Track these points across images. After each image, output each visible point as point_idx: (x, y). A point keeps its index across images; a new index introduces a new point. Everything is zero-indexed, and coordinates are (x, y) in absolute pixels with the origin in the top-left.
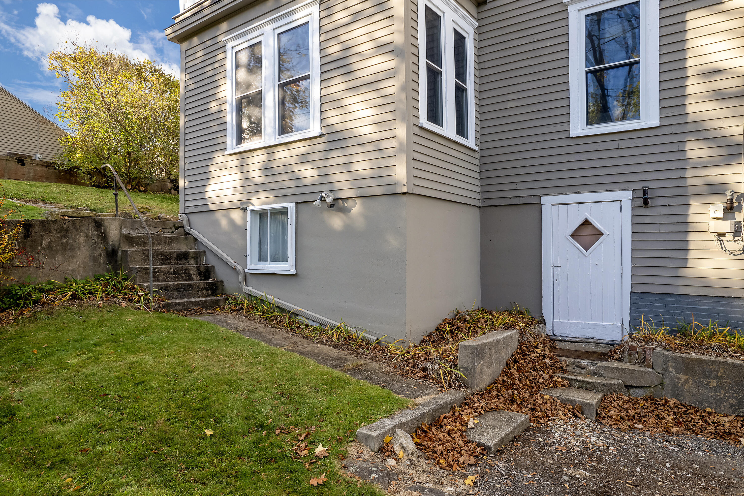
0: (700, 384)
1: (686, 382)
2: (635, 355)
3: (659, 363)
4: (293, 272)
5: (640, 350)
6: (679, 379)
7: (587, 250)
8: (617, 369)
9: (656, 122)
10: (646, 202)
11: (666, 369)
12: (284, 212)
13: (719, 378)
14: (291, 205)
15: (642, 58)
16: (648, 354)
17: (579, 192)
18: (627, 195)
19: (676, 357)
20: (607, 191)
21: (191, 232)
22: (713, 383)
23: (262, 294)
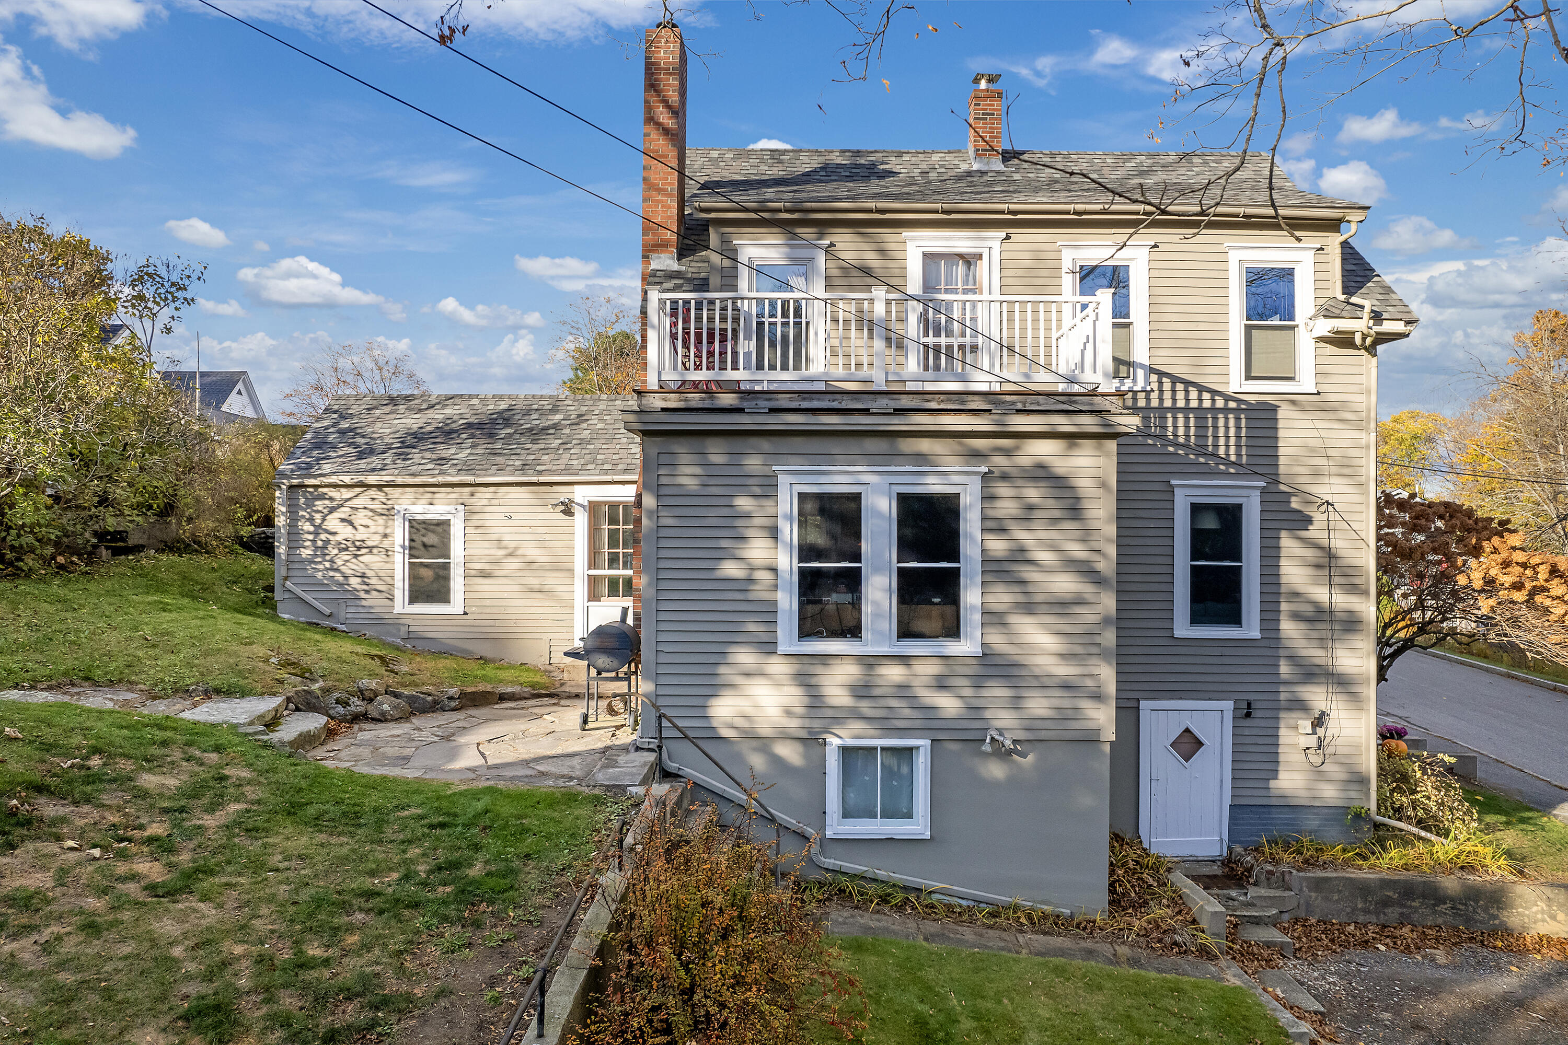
0: (1327, 899)
1: (1316, 899)
2: (1274, 879)
3: (1295, 884)
4: (927, 835)
5: (1278, 874)
6: (1310, 897)
7: (1187, 761)
8: (1270, 897)
9: (1256, 634)
10: (1248, 715)
11: (1301, 890)
12: (908, 753)
13: (1340, 892)
14: (924, 743)
15: (1244, 564)
16: (1287, 877)
17: (1181, 699)
18: (1228, 705)
19: (1309, 877)
20: (1210, 699)
21: (680, 773)
22: (1336, 897)
23: (866, 869)
